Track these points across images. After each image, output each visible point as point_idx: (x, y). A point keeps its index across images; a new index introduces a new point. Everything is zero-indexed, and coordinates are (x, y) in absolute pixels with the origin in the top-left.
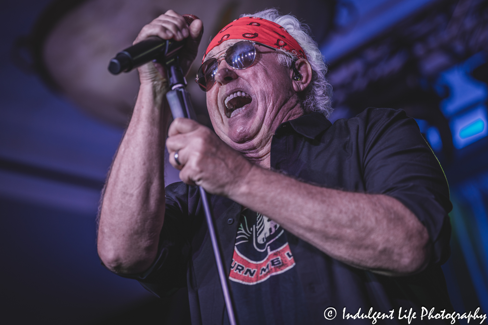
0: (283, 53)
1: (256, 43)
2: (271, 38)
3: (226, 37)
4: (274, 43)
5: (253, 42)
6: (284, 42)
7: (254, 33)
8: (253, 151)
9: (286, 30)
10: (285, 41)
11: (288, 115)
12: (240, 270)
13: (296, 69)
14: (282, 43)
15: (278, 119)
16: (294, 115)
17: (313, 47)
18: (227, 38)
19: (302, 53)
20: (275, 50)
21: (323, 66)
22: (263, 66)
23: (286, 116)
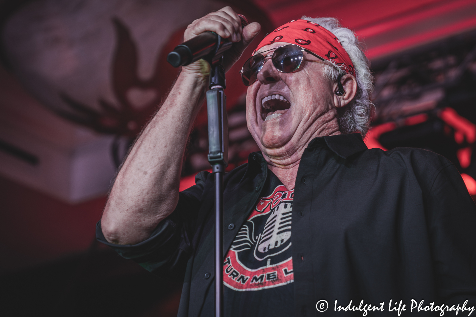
0: (331, 65)
1: (305, 50)
2: (323, 47)
3: (279, 38)
4: (325, 54)
5: (302, 48)
6: (335, 54)
7: (306, 40)
8: (279, 158)
9: (340, 43)
10: (337, 54)
11: (322, 127)
12: (234, 276)
13: (341, 83)
14: (333, 54)
15: (311, 130)
16: (328, 129)
17: (364, 65)
18: (279, 40)
19: (351, 69)
20: (324, 60)
21: (370, 85)
22: (308, 75)
23: (320, 128)
